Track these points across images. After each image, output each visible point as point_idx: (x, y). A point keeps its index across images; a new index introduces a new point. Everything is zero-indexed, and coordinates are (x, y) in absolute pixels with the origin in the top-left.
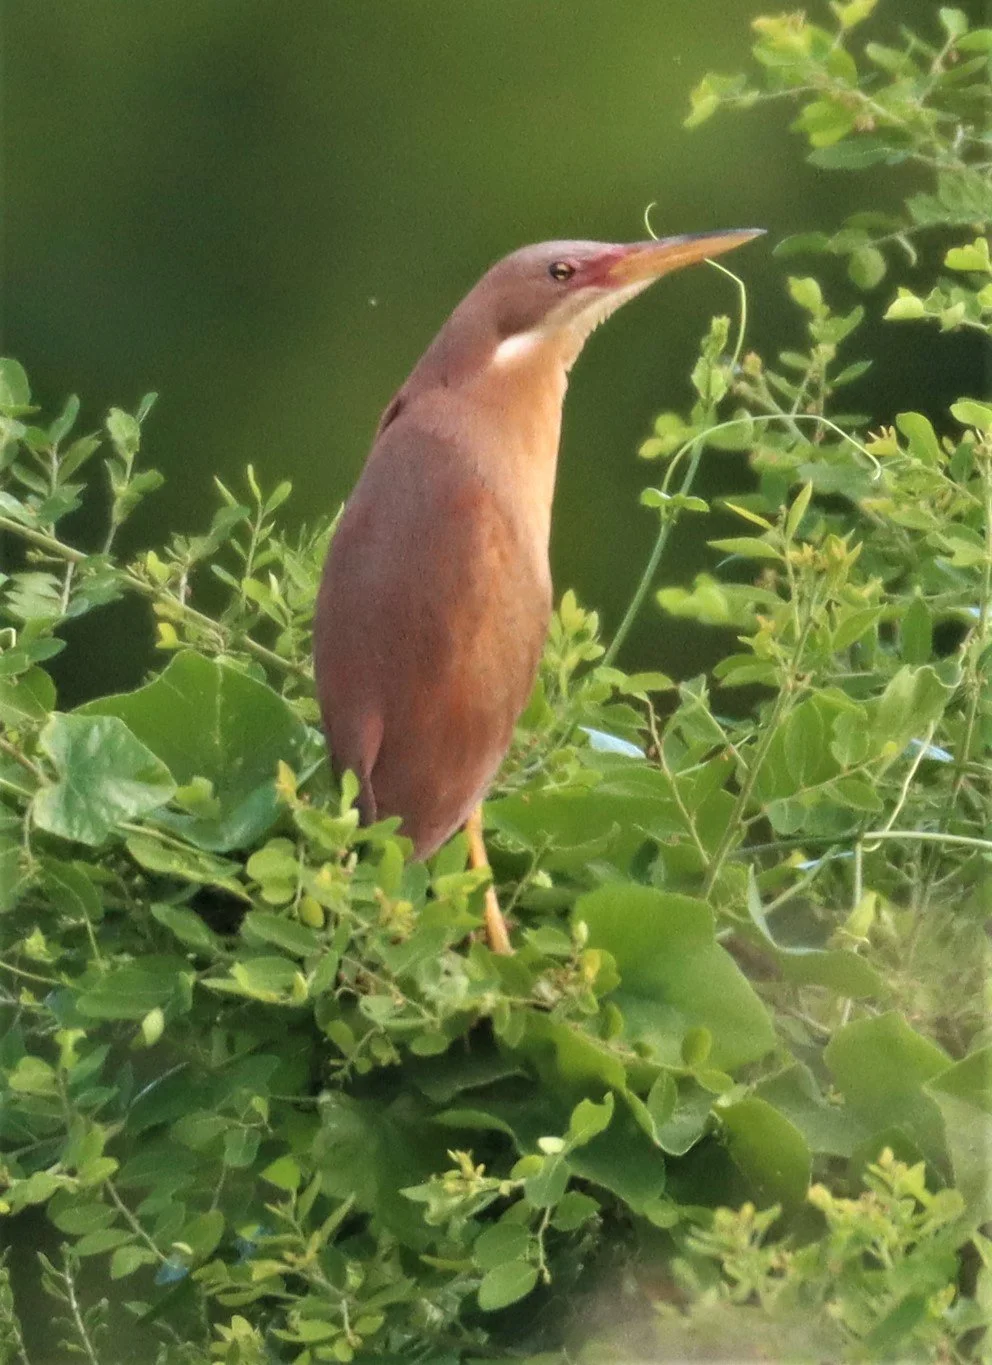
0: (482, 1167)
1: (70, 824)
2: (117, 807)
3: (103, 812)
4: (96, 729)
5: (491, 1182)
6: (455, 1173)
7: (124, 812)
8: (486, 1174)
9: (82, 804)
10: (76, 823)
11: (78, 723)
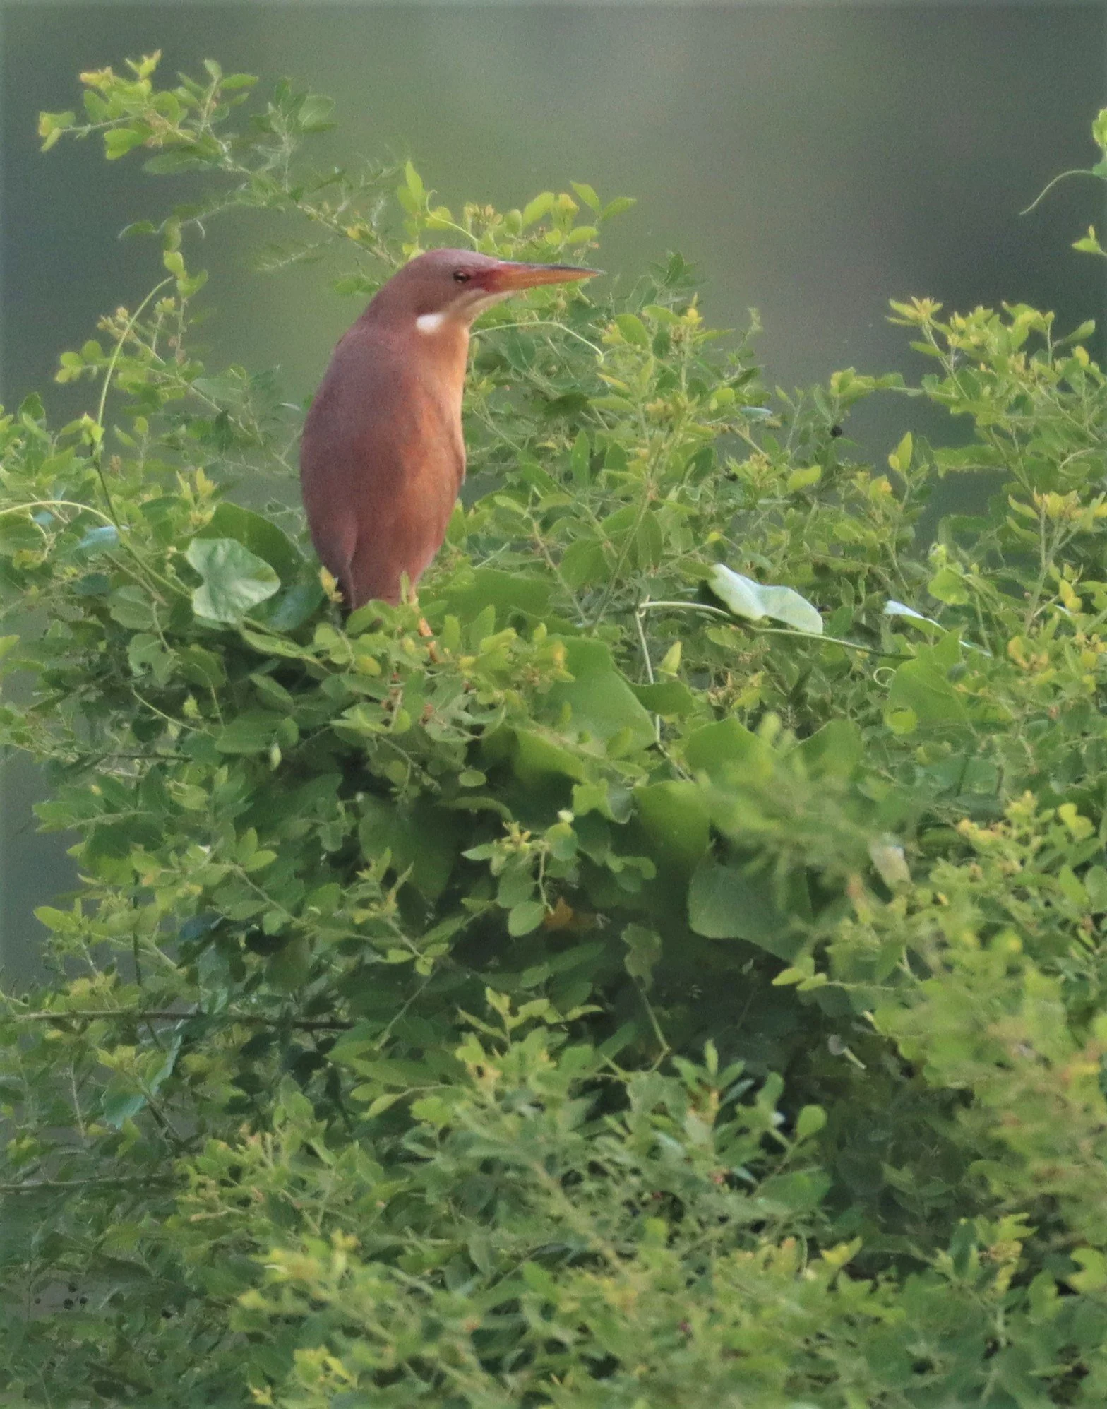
0: (527, 833)
4: (220, 548)
6: (509, 837)
8: (529, 838)
9: (222, 598)
10: (221, 610)
11: (207, 545)
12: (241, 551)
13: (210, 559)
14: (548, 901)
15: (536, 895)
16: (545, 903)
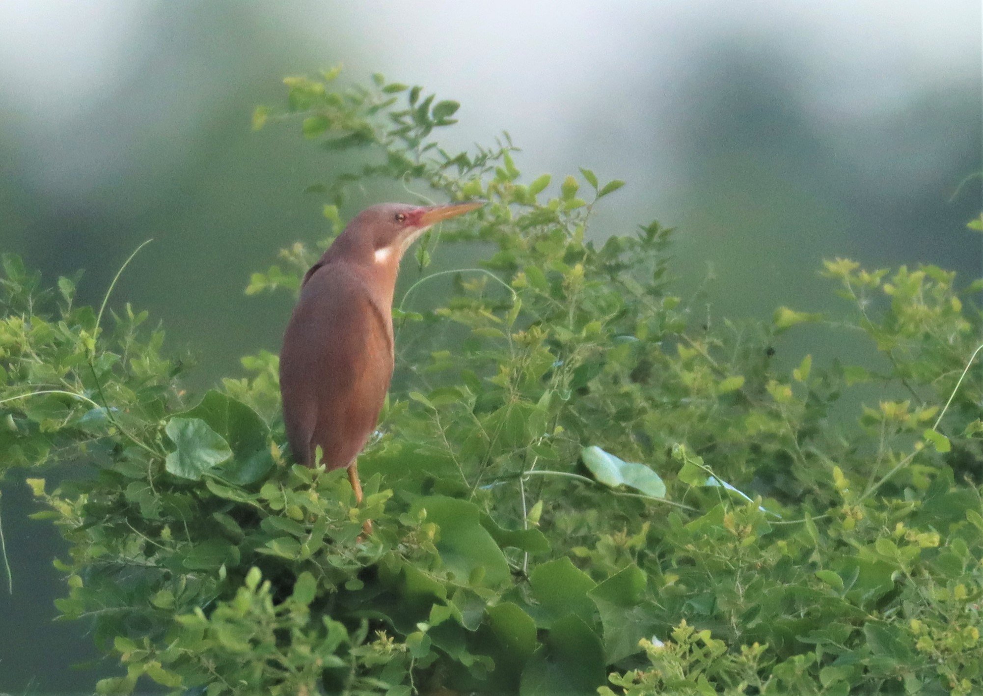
0: (392, 638)
1: (183, 470)
2: (205, 462)
3: (199, 464)
4: (191, 424)
5: (396, 645)
6: (378, 641)
7: (208, 464)
8: (394, 642)
9: (188, 461)
10: (186, 470)
11: (182, 422)
12: (205, 428)
13: (182, 434)
14: (415, 685)
15: (406, 681)
16: (413, 686)
